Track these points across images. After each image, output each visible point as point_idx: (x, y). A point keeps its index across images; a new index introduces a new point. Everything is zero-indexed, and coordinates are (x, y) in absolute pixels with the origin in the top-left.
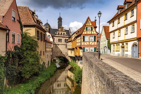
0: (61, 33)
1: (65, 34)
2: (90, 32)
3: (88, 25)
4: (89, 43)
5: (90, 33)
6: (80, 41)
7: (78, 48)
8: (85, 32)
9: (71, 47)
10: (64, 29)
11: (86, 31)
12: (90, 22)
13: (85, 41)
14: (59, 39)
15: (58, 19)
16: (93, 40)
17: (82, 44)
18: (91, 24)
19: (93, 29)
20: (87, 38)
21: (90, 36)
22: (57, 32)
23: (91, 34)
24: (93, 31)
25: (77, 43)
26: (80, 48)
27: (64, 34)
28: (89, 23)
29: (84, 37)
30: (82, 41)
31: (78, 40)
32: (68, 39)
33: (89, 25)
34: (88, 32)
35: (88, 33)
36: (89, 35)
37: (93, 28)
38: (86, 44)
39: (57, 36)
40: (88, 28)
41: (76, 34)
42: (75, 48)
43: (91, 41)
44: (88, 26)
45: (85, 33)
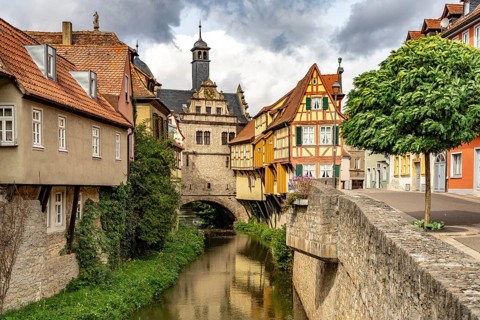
0: (208, 109)
1: (223, 113)
2: (320, 114)
3: (315, 90)
4: (317, 152)
5: (320, 118)
6: (285, 143)
7: (279, 169)
8: (304, 115)
9: (249, 165)
10: (218, 90)
11: (305, 110)
12: (320, 82)
13: (304, 144)
14: (199, 133)
15: (193, 50)
16: (330, 143)
17: (294, 154)
18: (321, 89)
19: (331, 106)
20: (309, 136)
21: (320, 127)
22: (189, 105)
23: (324, 122)
24: (331, 112)
25: (275, 149)
26: (288, 166)
27: (219, 109)
28: (317, 86)
29: (299, 130)
30: (294, 143)
31: (281, 140)
32: (233, 129)
33: (317, 93)
34: (314, 114)
35: (314, 119)
36: (317, 123)
37: (329, 101)
38: (305, 154)
39: (193, 118)
40: (313, 102)
41: (272, 115)
42: (267, 169)
43: (321, 143)
44: (312, 93)
45: (304, 118)
